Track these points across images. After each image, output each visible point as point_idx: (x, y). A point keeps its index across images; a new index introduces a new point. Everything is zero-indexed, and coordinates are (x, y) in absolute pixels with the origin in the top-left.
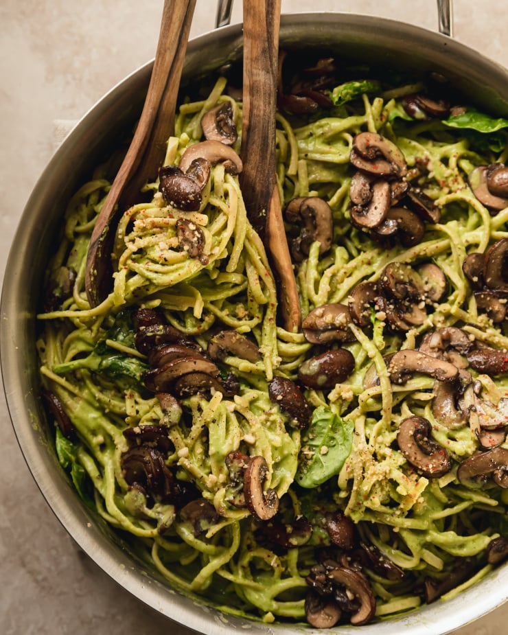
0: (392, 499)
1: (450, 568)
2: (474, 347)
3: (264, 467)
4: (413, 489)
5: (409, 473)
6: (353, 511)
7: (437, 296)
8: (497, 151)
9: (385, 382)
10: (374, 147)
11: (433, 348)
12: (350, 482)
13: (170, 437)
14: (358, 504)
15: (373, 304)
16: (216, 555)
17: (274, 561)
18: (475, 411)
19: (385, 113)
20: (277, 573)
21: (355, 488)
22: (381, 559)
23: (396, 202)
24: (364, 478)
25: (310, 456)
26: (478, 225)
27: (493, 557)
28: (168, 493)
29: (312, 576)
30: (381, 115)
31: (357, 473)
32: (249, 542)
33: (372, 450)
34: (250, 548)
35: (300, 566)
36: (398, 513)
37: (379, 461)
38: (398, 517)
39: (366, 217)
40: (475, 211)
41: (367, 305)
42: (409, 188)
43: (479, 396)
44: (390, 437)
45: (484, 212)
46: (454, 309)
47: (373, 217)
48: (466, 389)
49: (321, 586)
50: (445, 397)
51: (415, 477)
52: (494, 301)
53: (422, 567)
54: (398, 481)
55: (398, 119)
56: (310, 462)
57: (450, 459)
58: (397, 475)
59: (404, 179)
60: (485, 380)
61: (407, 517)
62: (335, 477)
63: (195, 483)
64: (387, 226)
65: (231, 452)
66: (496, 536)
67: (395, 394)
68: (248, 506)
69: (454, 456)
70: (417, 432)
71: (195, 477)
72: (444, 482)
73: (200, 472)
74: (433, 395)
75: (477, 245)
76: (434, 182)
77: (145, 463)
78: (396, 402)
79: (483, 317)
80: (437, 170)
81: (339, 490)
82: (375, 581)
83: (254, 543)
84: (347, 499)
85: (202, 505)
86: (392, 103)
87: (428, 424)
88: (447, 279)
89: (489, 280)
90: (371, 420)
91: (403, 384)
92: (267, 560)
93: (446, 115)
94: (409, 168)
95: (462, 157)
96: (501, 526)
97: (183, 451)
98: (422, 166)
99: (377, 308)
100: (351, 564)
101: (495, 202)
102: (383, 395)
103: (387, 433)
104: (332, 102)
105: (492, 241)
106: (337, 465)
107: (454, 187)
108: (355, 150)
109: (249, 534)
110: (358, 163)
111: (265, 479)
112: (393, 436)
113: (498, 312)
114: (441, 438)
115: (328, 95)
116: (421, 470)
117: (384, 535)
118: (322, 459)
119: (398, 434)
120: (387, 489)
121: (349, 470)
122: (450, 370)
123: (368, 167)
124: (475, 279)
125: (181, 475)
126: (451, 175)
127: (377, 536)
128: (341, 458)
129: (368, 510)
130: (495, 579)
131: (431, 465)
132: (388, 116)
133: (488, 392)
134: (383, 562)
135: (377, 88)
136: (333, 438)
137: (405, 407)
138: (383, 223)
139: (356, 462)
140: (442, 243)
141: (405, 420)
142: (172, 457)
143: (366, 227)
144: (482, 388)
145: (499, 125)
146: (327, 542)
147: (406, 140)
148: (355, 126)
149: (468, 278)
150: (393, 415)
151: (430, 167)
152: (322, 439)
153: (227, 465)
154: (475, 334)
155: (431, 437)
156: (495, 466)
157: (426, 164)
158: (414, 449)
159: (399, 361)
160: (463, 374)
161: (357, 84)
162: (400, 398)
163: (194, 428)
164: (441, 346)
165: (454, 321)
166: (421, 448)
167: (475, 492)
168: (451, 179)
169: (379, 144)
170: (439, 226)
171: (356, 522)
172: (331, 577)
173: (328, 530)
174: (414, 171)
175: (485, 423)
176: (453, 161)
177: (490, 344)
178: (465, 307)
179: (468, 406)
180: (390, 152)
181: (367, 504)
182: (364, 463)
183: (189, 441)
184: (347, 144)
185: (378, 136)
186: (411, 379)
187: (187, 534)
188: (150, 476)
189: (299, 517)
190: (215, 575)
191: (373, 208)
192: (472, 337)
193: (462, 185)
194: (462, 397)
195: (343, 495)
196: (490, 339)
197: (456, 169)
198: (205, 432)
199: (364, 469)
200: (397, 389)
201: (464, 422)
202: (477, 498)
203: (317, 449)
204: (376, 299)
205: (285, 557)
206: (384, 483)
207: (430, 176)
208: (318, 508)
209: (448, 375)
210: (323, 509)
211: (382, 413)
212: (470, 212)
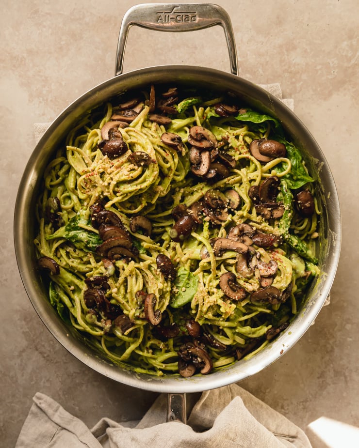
0: (218, 314)
1: (248, 342)
2: (256, 233)
3: (155, 298)
4: (228, 308)
5: (226, 300)
6: (199, 319)
7: (235, 206)
8: (263, 132)
9: (212, 255)
10: (200, 134)
11: (235, 235)
12: (197, 306)
13: (108, 283)
14: (201, 317)
15: (203, 212)
16: (133, 343)
17: (161, 346)
18: (258, 268)
19: (205, 115)
20: (163, 351)
21: (199, 309)
22: (214, 342)
23: (213, 160)
24: (204, 304)
25: (176, 292)
26: (255, 170)
27: (269, 337)
28: (109, 311)
29: (181, 351)
30: (203, 116)
31: (200, 302)
32: (149, 335)
33: (207, 290)
34: (149, 339)
35: (175, 346)
36: (221, 319)
37: (211, 295)
38: (222, 321)
39: (199, 170)
40: (253, 163)
41: (200, 213)
42: (219, 152)
43: (259, 259)
44: (215, 283)
45: (258, 164)
46: (245, 213)
47: (203, 170)
48: (252, 257)
49: (185, 356)
50: (242, 261)
51: (229, 301)
52: (265, 209)
53: (235, 344)
54: (221, 305)
55: (212, 117)
56: (176, 295)
57: (246, 292)
58: (220, 302)
59: (217, 149)
60: (261, 251)
61: (226, 321)
62: (189, 303)
63: (120, 306)
64: (211, 173)
65: (138, 292)
66: (270, 326)
67: (217, 261)
68: (147, 319)
69: (248, 291)
70: (229, 280)
71: (120, 303)
72: (243, 304)
73: (123, 301)
74: (236, 261)
75: (255, 180)
76: (232, 148)
77: (96, 297)
78: (218, 265)
79: (260, 217)
80: (233, 142)
81: (191, 309)
82: (212, 350)
83: (152, 336)
84: (196, 314)
85: (124, 317)
86: (208, 109)
87: (234, 276)
88: (240, 198)
89: (261, 199)
90: (205, 274)
91: (221, 256)
92: (158, 345)
93: (236, 114)
94: (219, 141)
95: (246, 135)
96: (272, 320)
97: (114, 290)
98: (225, 141)
99: (204, 214)
100: (199, 344)
101: (264, 158)
102: (212, 263)
103: (214, 281)
104: (178, 112)
105: (263, 178)
106: (190, 297)
107: (242, 151)
108: (191, 136)
109: (149, 331)
110: (193, 143)
111: (155, 304)
112: (218, 282)
113: (267, 214)
114: (241, 282)
115: (176, 108)
116: (232, 299)
117: (215, 330)
118: (182, 293)
119: (220, 282)
120: (216, 309)
121: (196, 300)
122: (244, 247)
123: (198, 144)
124: (255, 199)
125: (113, 301)
126: (240, 145)
127: (212, 329)
128: (192, 294)
129: (206, 319)
130: (271, 349)
131: (236, 296)
132: (207, 116)
133: (263, 257)
134: (216, 343)
135: (200, 101)
136: (188, 284)
137: (222, 267)
138: (208, 172)
139: (199, 296)
140: (237, 178)
141: (223, 275)
142: (108, 292)
143: (200, 175)
144: (261, 255)
145: (264, 119)
146: (187, 334)
147: (217, 127)
148: (190, 123)
149: (251, 198)
150: (217, 271)
151: (229, 141)
152: (183, 284)
153: (136, 298)
154: (256, 227)
155: (236, 283)
156: (268, 295)
157: (228, 139)
158: (228, 289)
159: (218, 245)
160: (251, 248)
161: (190, 101)
162: (220, 263)
163: (120, 278)
164: (239, 234)
165: (245, 220)
166: (231, 288)
167: (259, 307)
168: (241, 147)
169: (203, 132)
170: (236, 171)
171: (201, 325)
172: (190, 352)
173: (187, 328)
174: (222, 143)
175: (263, 274)
176: (241, 138)
177: (264, 231)
178: (250, 212)
179: (254, 266)
180: (208, 136)
181: (206, 316)
182: (204, 297)
183: (117, 285)
184: (186, 132)
185: (202, 128)
186: (225, 253)
187: (119, 333)
188: (98, 303)
189: (173, 324)
190: (133, 352)
191: (202, 165)
192: (254, 229)
193: (246, 150)
194: (251, 261)
195: (194, 312)
196: (264, 229)
197: (243, 142)
198: (126, 281)
199: (203, 299)
200: (218, 259)
201: (252, 274)
202: (260, 310)
203: (180, 289)
204: (203, 209)
205: (167, 342)
206: (214, 306)
207: (230, 145)
208: (182, 318)
209: (243, 250)
210: (184, 317)
211: (211, 270)
212: (251, 163)
